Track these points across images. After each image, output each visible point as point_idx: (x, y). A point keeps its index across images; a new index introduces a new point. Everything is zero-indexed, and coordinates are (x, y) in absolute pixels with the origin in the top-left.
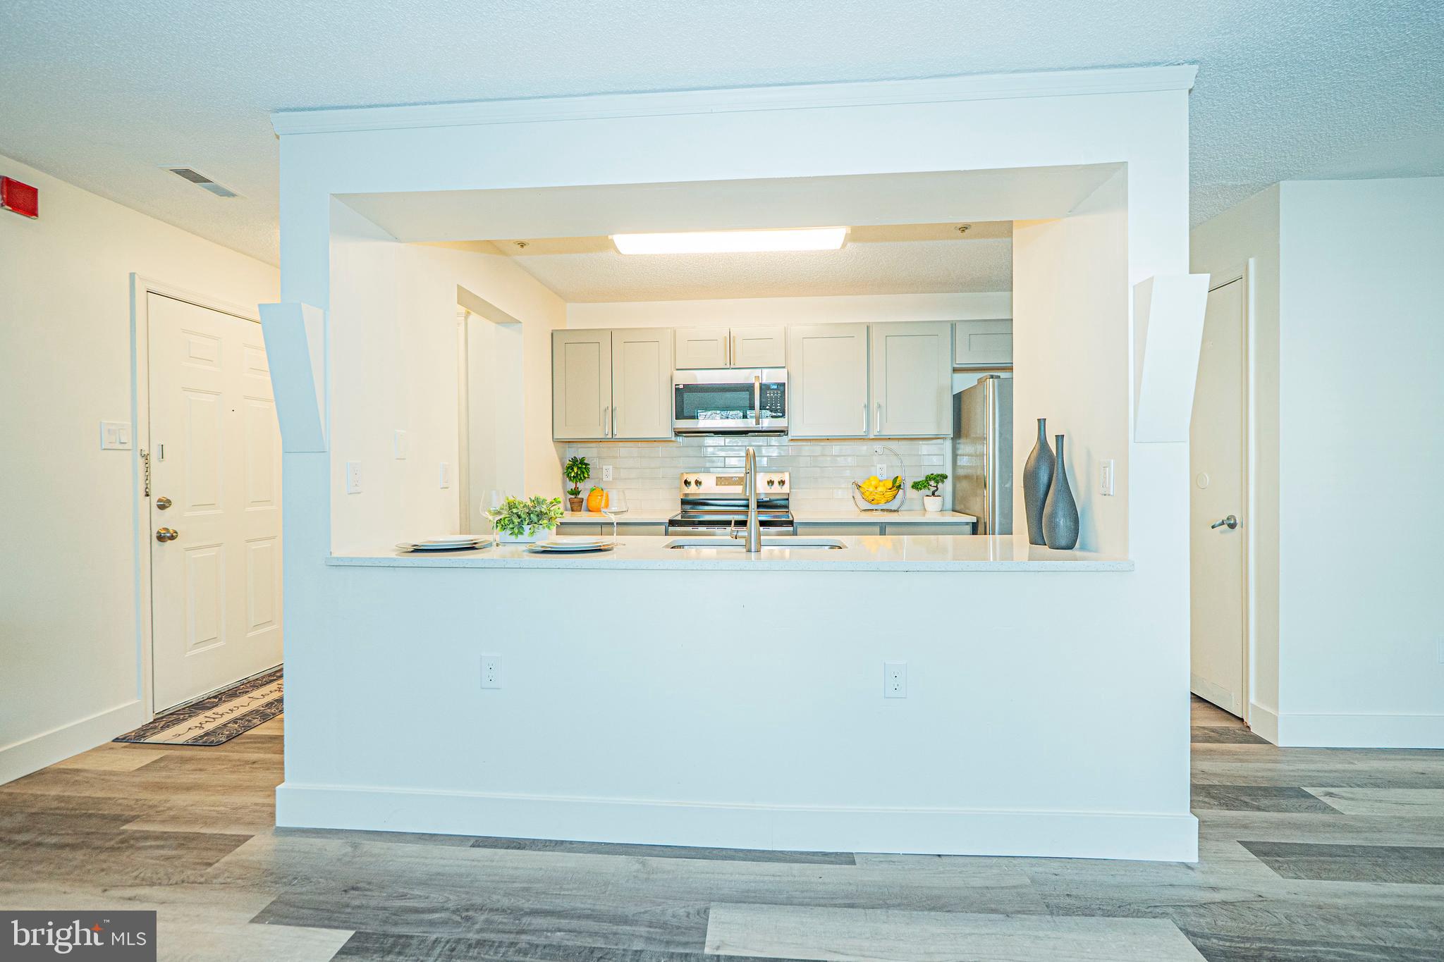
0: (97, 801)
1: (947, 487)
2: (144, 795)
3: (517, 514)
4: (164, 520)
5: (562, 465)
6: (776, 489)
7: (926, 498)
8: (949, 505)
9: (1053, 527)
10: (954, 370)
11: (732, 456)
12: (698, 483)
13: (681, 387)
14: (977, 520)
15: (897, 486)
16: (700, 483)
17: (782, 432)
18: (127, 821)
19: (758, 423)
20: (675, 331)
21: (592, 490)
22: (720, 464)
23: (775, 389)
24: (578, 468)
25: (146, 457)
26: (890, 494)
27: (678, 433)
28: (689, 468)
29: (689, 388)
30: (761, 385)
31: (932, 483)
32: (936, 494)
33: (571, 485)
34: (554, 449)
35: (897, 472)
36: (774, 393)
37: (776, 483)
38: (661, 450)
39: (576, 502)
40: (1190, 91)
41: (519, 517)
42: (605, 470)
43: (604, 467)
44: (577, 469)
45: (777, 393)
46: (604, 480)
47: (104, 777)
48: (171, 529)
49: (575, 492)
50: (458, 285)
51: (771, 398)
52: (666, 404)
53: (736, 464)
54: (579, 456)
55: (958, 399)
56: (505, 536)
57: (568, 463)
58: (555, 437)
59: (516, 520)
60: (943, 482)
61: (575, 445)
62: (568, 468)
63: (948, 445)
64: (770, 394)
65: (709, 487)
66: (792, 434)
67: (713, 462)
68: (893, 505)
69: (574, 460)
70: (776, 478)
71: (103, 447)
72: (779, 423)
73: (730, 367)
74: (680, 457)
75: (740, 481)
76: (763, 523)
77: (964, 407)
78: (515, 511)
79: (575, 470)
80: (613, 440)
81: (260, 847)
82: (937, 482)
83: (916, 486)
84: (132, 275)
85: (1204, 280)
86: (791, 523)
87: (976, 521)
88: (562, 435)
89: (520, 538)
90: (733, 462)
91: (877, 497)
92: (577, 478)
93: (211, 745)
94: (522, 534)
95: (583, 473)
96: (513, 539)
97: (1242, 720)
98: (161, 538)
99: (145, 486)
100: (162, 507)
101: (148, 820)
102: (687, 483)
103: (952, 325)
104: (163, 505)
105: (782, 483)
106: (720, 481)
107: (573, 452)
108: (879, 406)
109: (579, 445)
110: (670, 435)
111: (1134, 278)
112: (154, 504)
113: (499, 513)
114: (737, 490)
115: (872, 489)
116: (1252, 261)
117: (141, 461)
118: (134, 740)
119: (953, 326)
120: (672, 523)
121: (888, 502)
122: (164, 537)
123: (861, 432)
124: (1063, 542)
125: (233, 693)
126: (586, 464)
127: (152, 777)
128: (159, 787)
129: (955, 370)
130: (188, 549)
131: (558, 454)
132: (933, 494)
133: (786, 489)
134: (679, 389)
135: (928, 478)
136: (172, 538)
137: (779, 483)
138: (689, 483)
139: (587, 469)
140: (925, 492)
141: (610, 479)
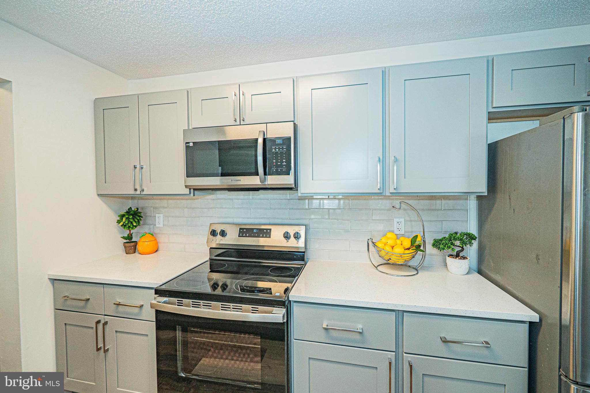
1: (472, 250)
6: (292, 243)
7: (448, 258)
10: (489, 119)
12: (224, 233)
13: (191, 144)
14: (541, 320)
15: (416, 245)
16: (226, 233)
17: (290, 189)
21: (143, 236)
23: (280, 144)
26: (407, 256)
29: (199, 146)
30: (264, 140)
31: (458, 243)
32: (461, 254)
33: (126, 233)
34: (103, 203)
35: (417, 230)
36: (279, 149)
37: (291, 237)
39: (128, 246)
42: (157, 218)
45: (283, 148)
46: (157, 226)
49: (130, 237)
51: (276, 153)
55: (494, 149)
57: (122, 213)
58: (101, 193)
64: (275, 149)
66: (302, 190)
69: (129, 210)
70: (292, 231)
72: (288, 180)
77: (500, 158)
82: (464, 243)
83: (437, 244)
87: (538, 321)
88: (103, 191)
91: (393, 257)
95: (137, 221)
102: (214, 233)
105: (298, 236)
106: (243, 232)
108: (396, 160)
115: (388, 248)
119: (490, 62)
123: (376, 189)
126: (140, 214)
132: (458, 255)
133: (301, 243)
134: (189, 146)
135: (453, 237)
138: (217, 233)
140: (449, 252)
141: (161, 225)
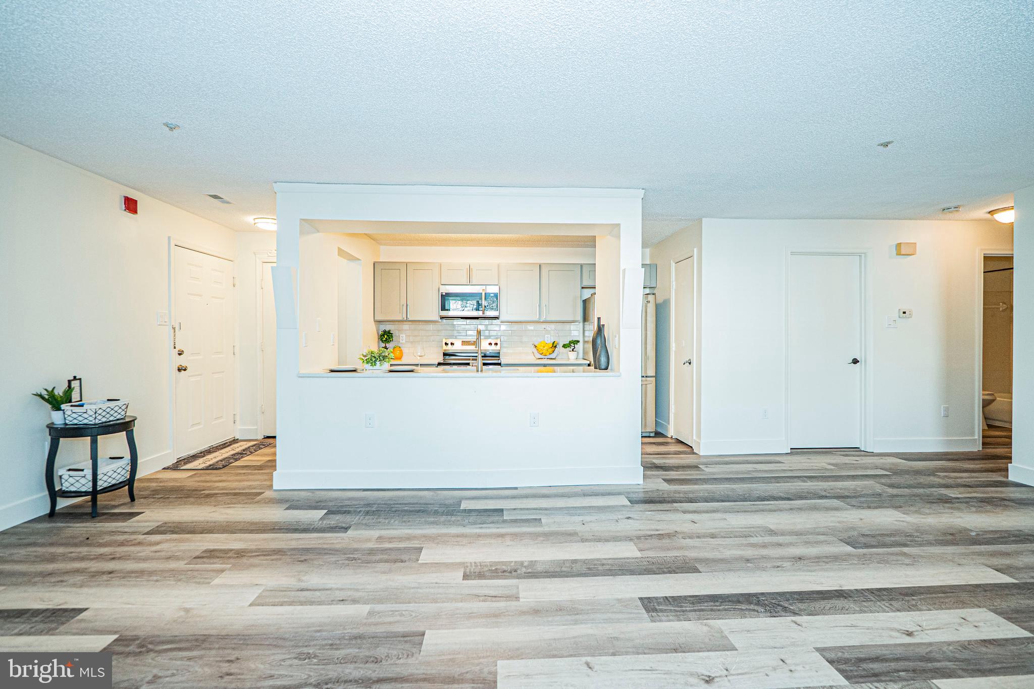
3: (374, 356)
4: (182, 361)
5: (378, 333)
6: (493, 347)
7: (569, 352)
8: (581, 355)
9: (599, 361)
11: (470, 330)
12: (452, 344)
13: (444, 294)
15: (554, 346)
16: (453, 344)
17: (496, 318)
19: (483, 313)
20: (441, 265)
21: (394, 348)
22: (463, 334)
23: (493, 296)
24: (387, 335)
25: (174, 328)
26: (550, 350)
27: (442, 318)
28: (448, 336)
29: (448, 295)
30: (485, 293)
31: (572, 345)
33: (383, 345)
34: (374, 325)
35: (555, 339)
36: (492, 298)
37: (493, 344)
38: (431, 327)
40: (642, 199)
41: (375, 358)
42: (402, 337)
43: (401, 335)
44: (386, 337)
45: (494, 298)
46: (401, 342)
48: (183, 365)
50: (338, 248)
52: (436, 302)
53: (472, 335)
54: (387, 329)
55: (585, 302)
56: (368, 366)
57: (381, 333)
58: (375, 319)
59: (374, 359)
60: (577, 344)
61: (384, 323)
62: (381, 336)
63: (581, 324)
64: (490, 298)
65: (458, 347)
66: (502, 318)
67: (461, 333)
68: (552, 356)
69: (385, 332)
70: (493, 342)
71: (158, 324)
72: (495, 313)
73: (470, 284)
74: (442, 330)
75: (474, 343)
76: (484, 364)
78: (373, 355)
79: (386, 336)
80: (407, 321)
81: (271, 494)
82: (574, 344)
83: (564, 346)
84: (169, 238)
85: (644, 269)
86: (499, 364)
88: (379, 317)
89: (375, 367)
90: (469, 333)
91: (544, 352)
92: (387, 341)
93: (216, 469)
94: (375, 365)
95: (390, 338)
96: (371, 368)
97: (692, 447)
98: (179, 370)
99: (174, 344)
100: (180, 354)
102: (446, 344)
105: (496, 344)
106: (464, 343)
107: (384, 327)
108: (545, 306)
109: (387, 323)
110: (438, 319)
111: (622, 268)
112: (177, 352)
113: (365, 356)
114: (472, 348)
115: (541, 348)
116: (695, 250)
117: (172, 331)
118: (174, 468)
119: (582, 266)
120: (439, 364)
121: (550, 354)
122: (181, 369)
123: (536, 318)
124: (603, 367)
125: (209, 451)
126: (391, 334)
127: (198, 479)
129: (583, 288)
130: (189, 376)
131: (376, 328)
132: (573, 350)
133: (498, 347)
134: (442, 295)
135: (570, 342)
136: (185, 370)
137: (495, 344)
138: (448, 344)
139: (392, 336)
140: (568, 349)
141: (404, 342)
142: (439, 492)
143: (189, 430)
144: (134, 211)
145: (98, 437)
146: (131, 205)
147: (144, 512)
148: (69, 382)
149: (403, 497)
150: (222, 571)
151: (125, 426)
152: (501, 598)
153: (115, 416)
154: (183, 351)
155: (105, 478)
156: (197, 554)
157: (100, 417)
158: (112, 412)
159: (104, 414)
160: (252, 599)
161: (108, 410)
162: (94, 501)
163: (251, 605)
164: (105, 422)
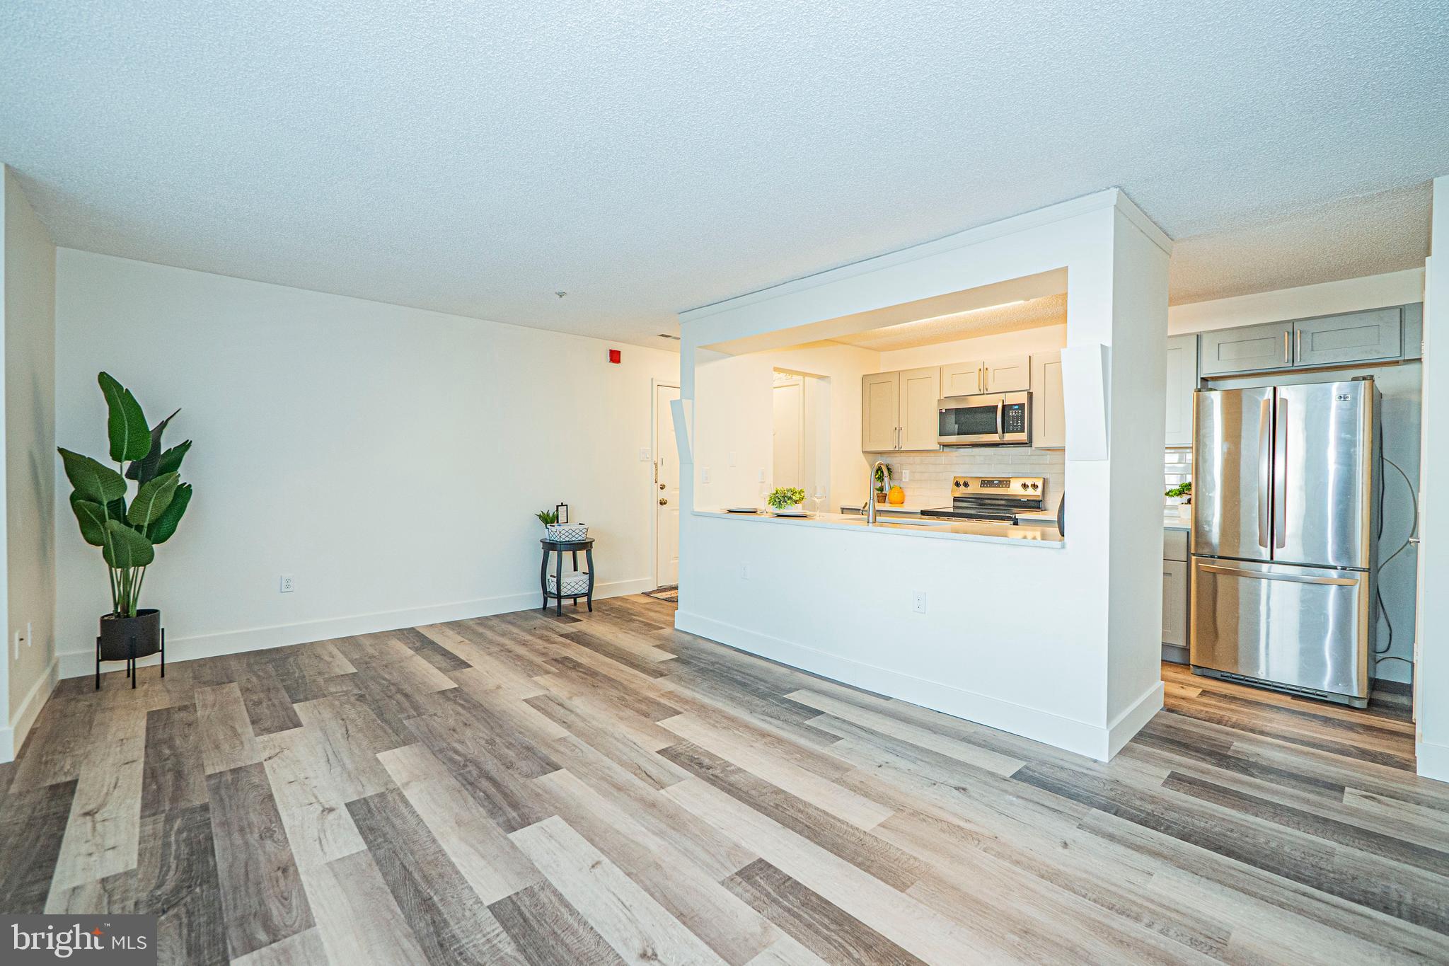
0: (628, 609)
2: (643, 610)
4: (663, 495)
5: (870, 470)
6: (1030, 491)
12: (966, 484)
13: (945, 410)
18: (635, 615)
19: (1000, 437)
20: (941, 369)
21: (892, 488)
23: (1016, 409)
25: (656, 464)
27: (944, 446)
29: (952, 411)
30: (1004, 407)
31: (1186, 491)
33: (878, 485)
34: (864, 458)
36: (1015, 413)
37: (1030, 487)
39: (882, 498)
42: (906, 473)
43: (904, 471)
44: (882, 473)
45: (1018, 412)
46: (903, 480)
47: (634, 603)
48: (665, 499)
49: (881, 488)
51: (1013, 416)
52: (933, 423)
58: (865, 450)
61: (881, 455)
62: (876, 472)
64: (1012, 412)
65: (974, 488)
66: (1036, 445)
70: (1029, 482)
71: (642, 459)
72: (1023, 437)
73: (984, 393)
79: (880, 473)
80: (900, 452)
81: (667, 631)
84: (652, 379)
88: (868, 447)
92: (881, 479)
98: (661, 503)
99: (655, 478)
100: (662, 488)
101: (640, 616)
102: (957, 484)
103: (1198, 336)
104: (662, 487)
105: (1035, 486)
106: (984, 483)
107: (879, 460)
109: (885, 455)
110: (938, 447)
112: (659, 486)
117: (654, 466)
118: (647, 594)
122: (663, 503)
127: (647, 606)
128: (649, 610)
129: (1204, 380)
130: (670, 509)
131: (868, 461)
132: (1188, 502)
133: (1038, 492)
134: (942, 412)
136: (665, 503)
137: (1032, 486)
138: (959, 485)
141: (908, 480)
142: (797, 673)
143: (672, 561)
144: (618, 361)
145: (563, 552)
146: (615, 356)
147: (581, 621)
148: (558, 506)
149: (752, 666)
150: (547, 672)
151: (586, 546)
152: (649, 779)
153: (579, 537)
154: (664, 486)
155: (569, 587)
156: (558, 657)
157: (563, 537)
158: (574, 534)
159: (567, 534)
160: (530, 695)
161: (570, 532)
162: (559, 603)
163: (525, 700)
164: (569, 541)
